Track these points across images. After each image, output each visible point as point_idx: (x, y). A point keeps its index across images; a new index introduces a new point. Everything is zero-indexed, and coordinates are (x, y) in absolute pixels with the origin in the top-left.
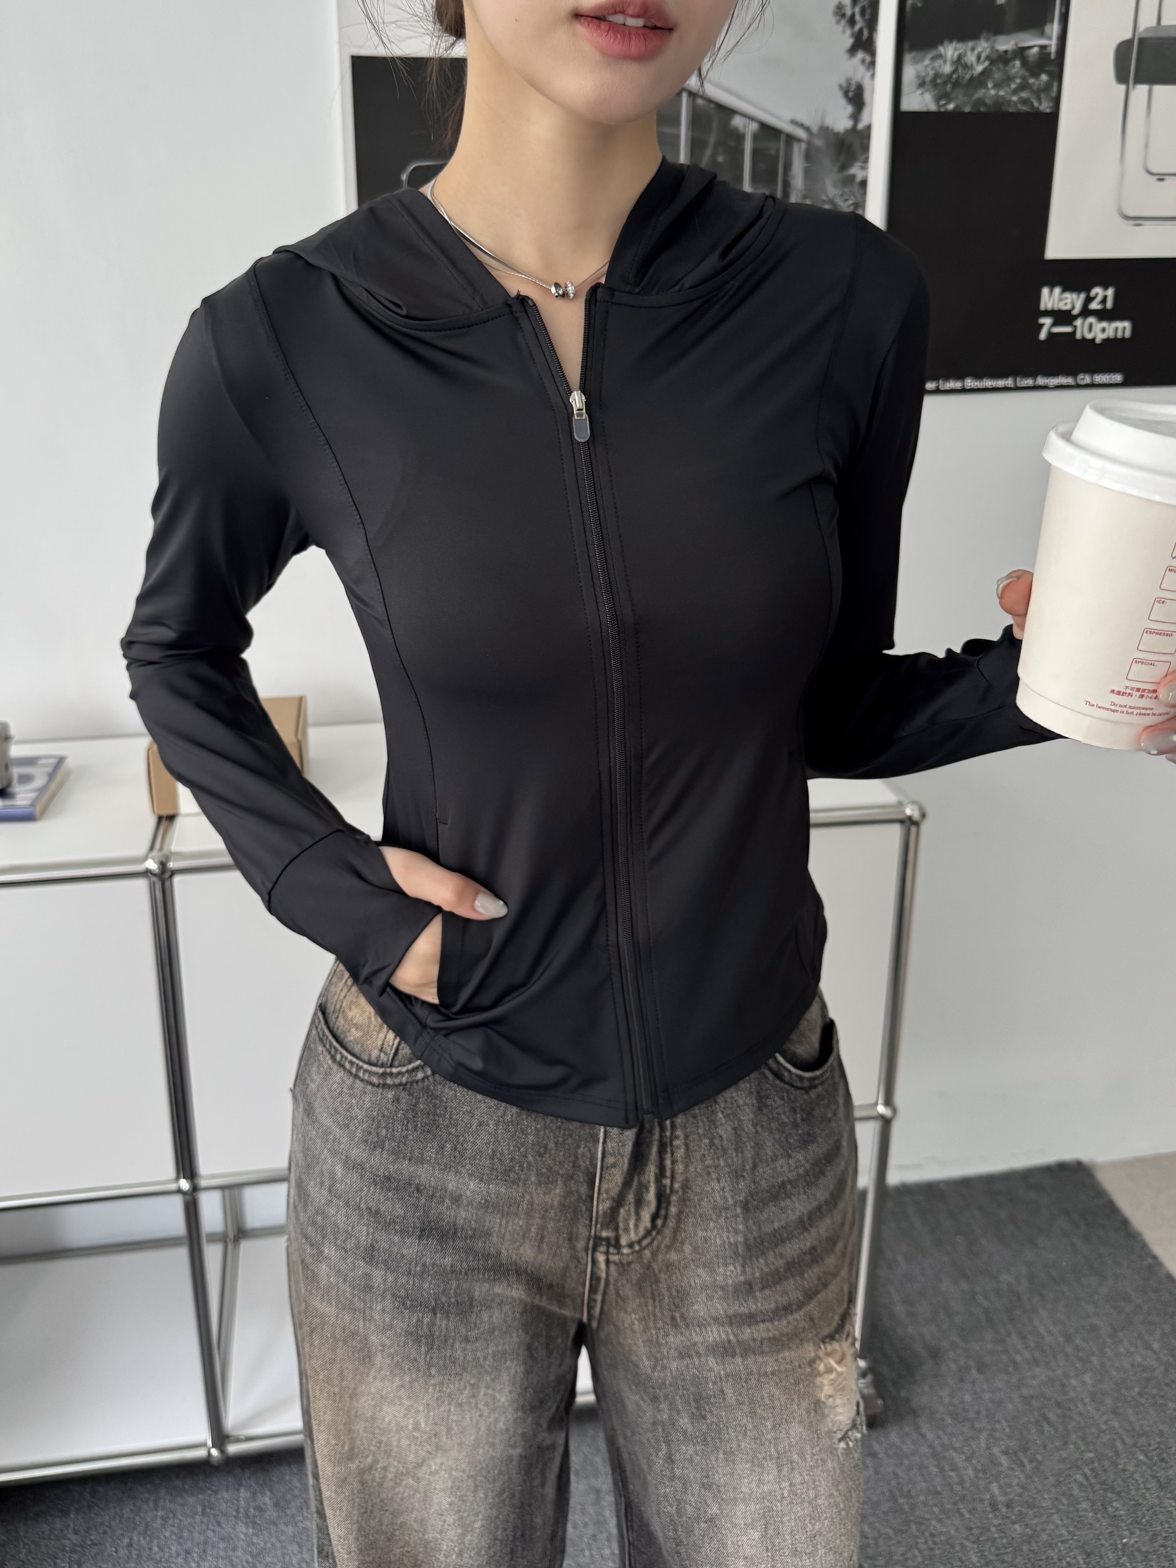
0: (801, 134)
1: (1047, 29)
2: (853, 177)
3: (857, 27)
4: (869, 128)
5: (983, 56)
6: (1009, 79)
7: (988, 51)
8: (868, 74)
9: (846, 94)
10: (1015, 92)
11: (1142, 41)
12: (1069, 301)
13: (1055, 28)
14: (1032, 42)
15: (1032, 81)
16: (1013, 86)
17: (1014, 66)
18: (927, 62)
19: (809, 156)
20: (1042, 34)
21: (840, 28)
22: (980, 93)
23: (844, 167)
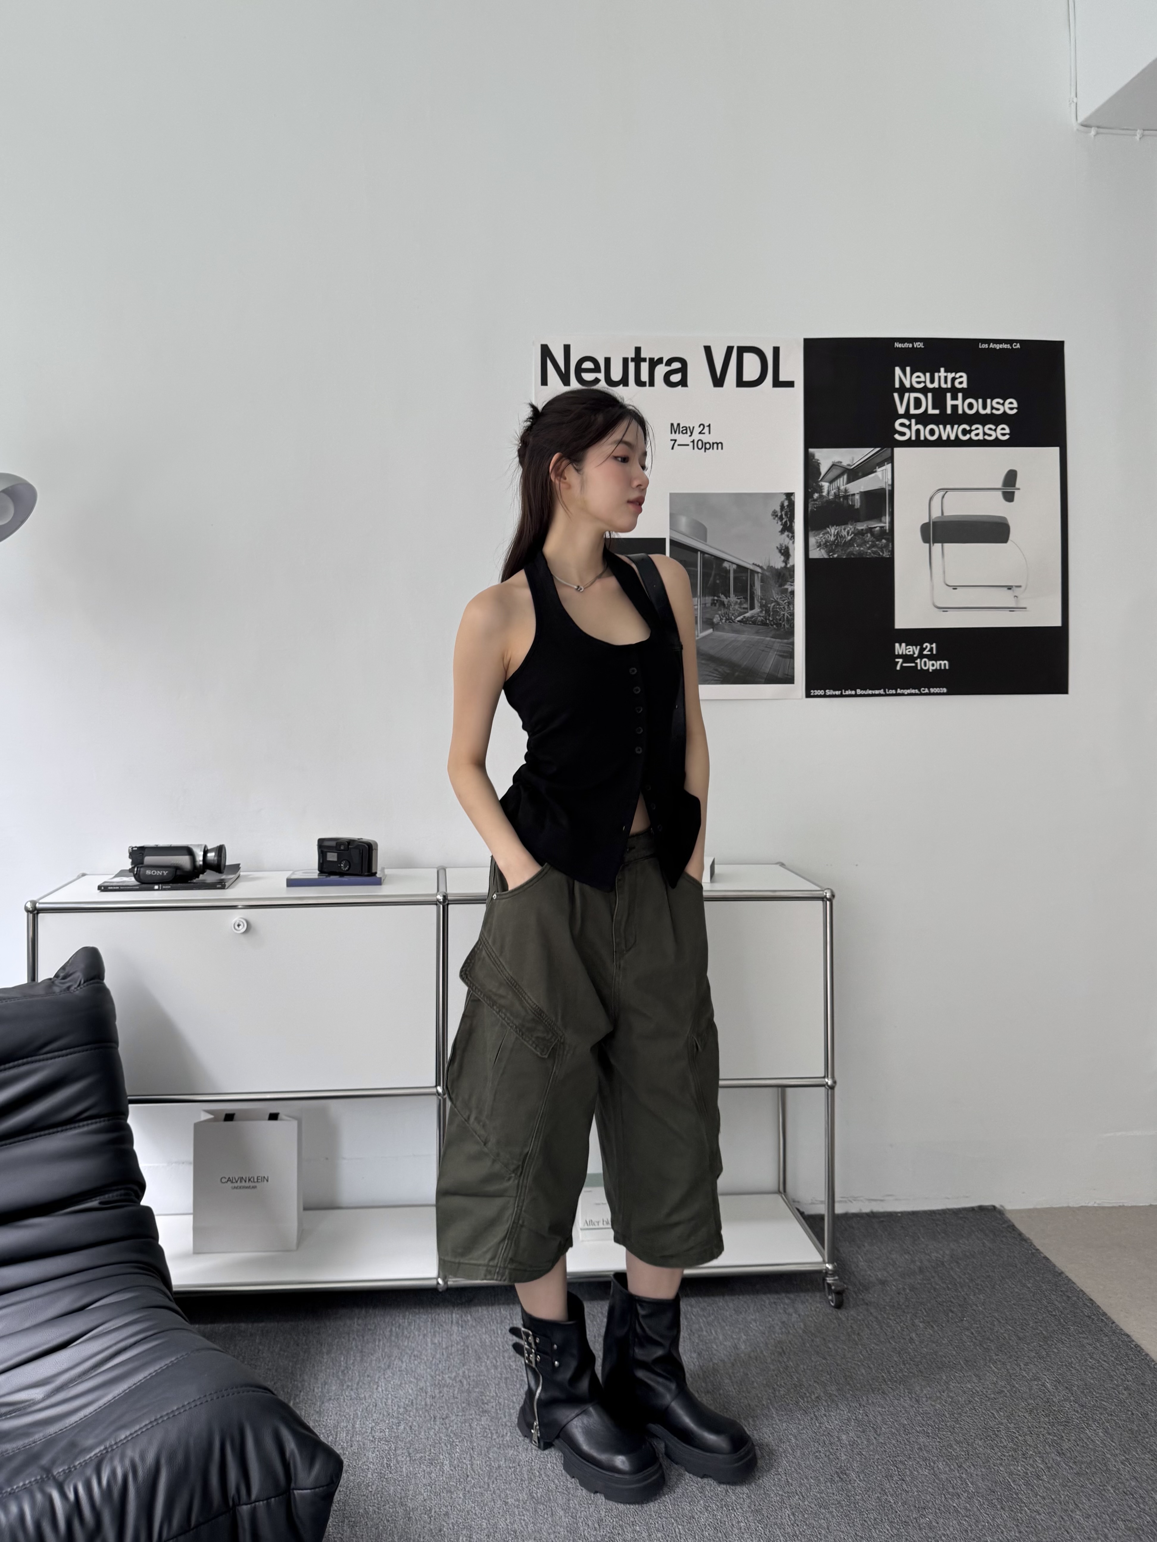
0: (759, 570)
1: (883, 519)
2: (787, 589)
3: (784, 521)
4: (793, 566)
5: (851, 531)
6: (865, 542)
7: (853, 529)
8: (791, 542)
9: (780, 551)
10: (869, 548)
11: (934, 523)
12: (911, 650)
13: (887, 519)
14: (876, 525)
15: (877, 543)
16: (868, 545)
17: (867, 536)
18: (821, 536)
19: (762, 581)
20: (881, 521)
21: (775, 521)
22: (851, 549)
23: (781, 586)
